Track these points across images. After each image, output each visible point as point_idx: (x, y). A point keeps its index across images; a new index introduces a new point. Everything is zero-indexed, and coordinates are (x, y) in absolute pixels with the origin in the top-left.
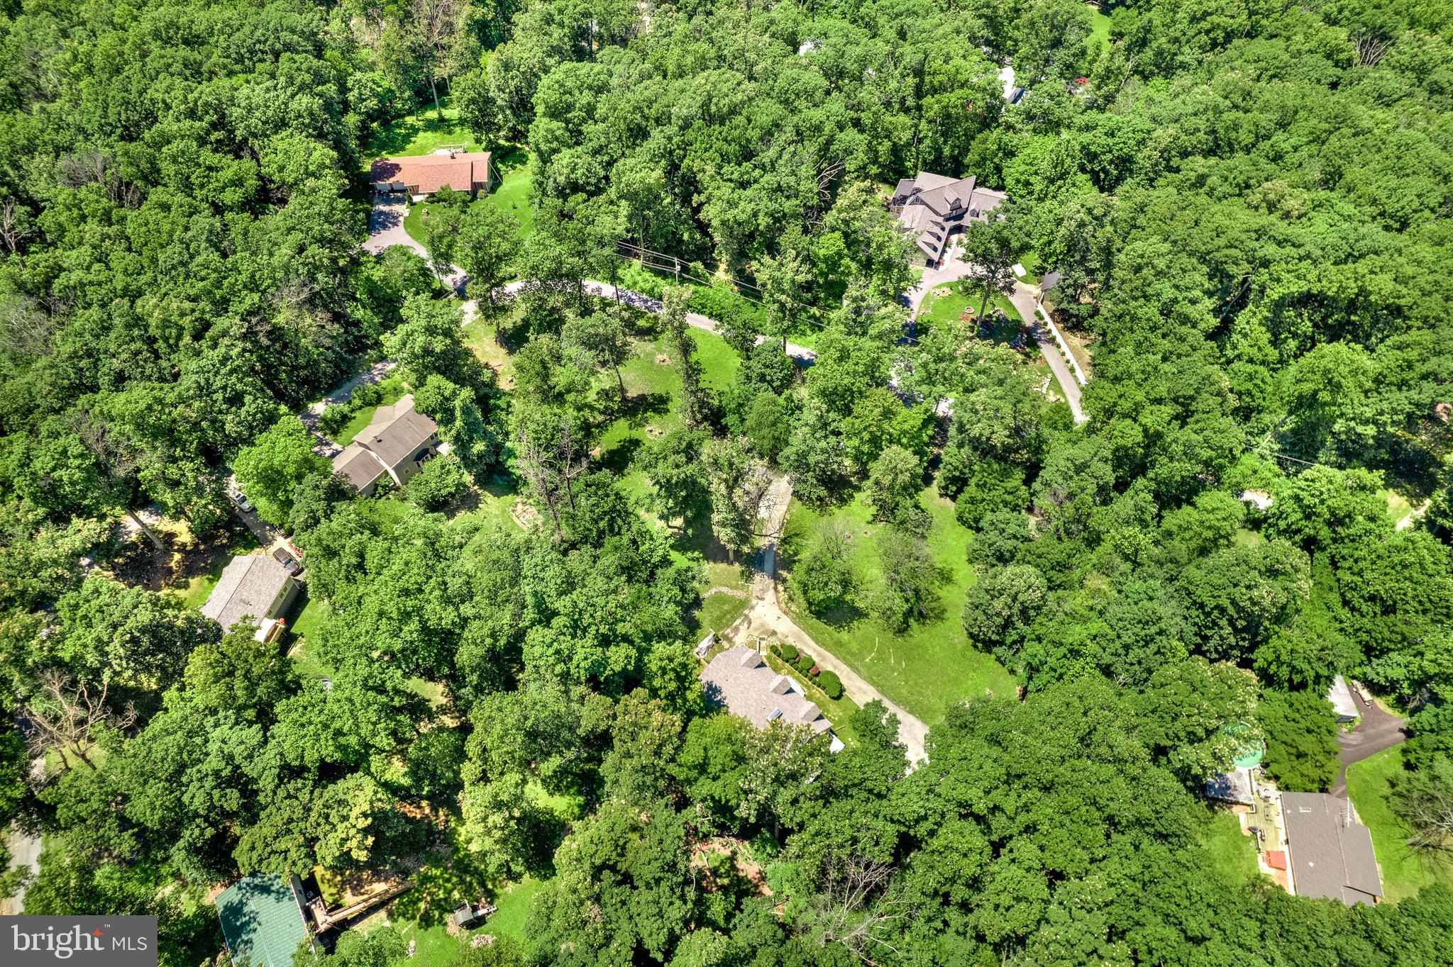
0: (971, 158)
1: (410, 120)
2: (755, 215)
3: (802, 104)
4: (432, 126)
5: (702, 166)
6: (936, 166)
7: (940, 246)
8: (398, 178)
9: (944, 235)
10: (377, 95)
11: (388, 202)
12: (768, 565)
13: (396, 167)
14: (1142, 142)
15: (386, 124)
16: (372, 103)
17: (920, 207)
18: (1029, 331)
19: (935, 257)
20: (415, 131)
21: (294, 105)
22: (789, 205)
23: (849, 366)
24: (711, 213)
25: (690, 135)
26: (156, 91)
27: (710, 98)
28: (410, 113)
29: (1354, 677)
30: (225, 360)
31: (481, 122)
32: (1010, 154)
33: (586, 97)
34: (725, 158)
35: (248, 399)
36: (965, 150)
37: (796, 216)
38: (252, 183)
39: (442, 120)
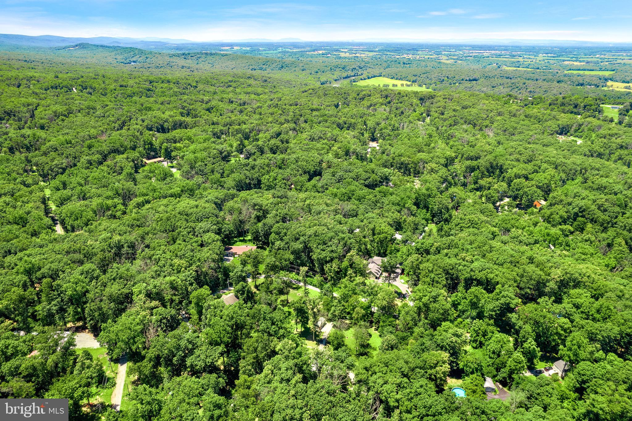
0: (388, 252)
1: (235, 239)
2: (326, 257)
3: (340, 234)
4: (241, 241)
5: (313, 245)
6: (379, 255)
7: (379, 274)
8: (231, 250)
9: (381, 271)
10: (229, 230)
11: (228, 256)
12: (324, 342)
13: (232, 248)
14: (431, 246)
15: (229, 240)
16: (228, 232)
17: (374, 264)
18: (404, 295)
19: (378, 276)
20: (236, 242)
21: (212, 228)
22: (334, 255)
23: (347, 289)
24: (314, 257)
25: (311, 239)
26: (178, 224)
27: (316, 231)
28: (236, 237)
29: (497, 381)
30: (191, 274)
31: (256, 239)
32: (398, 251)
33: (285, 231)
34: (319, 244)
35: (194, 284)
36: (386, 251)
37: (336, 258)
38: (200, 242)
39: (244, 239)
